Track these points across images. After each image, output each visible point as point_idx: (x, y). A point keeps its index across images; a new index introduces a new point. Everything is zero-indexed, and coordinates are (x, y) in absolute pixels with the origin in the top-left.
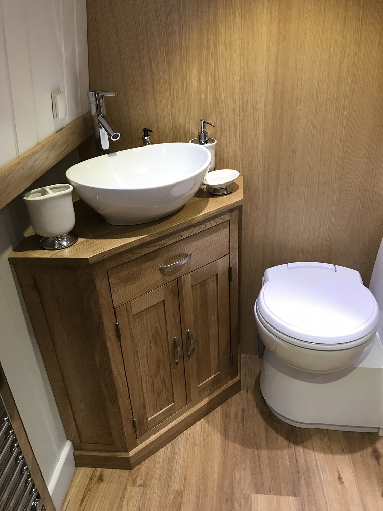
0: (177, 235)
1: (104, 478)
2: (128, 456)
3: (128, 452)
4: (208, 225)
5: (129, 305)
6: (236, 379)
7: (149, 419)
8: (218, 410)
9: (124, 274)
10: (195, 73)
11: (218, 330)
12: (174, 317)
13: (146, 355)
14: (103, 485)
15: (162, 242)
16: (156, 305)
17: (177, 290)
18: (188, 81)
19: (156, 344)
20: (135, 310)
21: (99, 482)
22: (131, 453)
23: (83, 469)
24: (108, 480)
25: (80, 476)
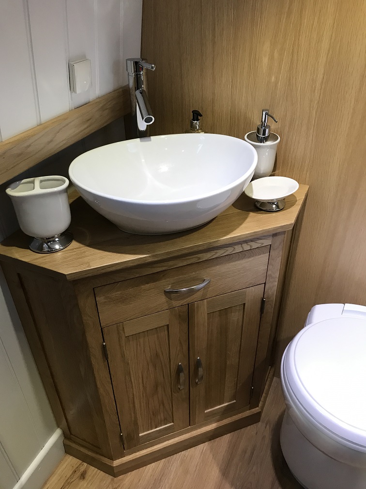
0: (193, 256)
1: (87, 476)
2: (112, 465)
3: (113, 460)
4: (238, 249)
5: (121, 326)
6: (256, 410)
7: (140, 435)
8: (227, 438)
9: (116, 294)
10: (267, 47)
11: (239, 361)
12: (180, 343)
13: (141, 376)
14: (83, 484)
15: (171, 263)
16: (158, 329)
17: (188, 316)
18: (257, 57)
19: (155, 366)
20: (129, 331)
21: (80, 478)
22: (116, 463)
23: (71, 457)
24: (89, 479)
25: (65, 465)
